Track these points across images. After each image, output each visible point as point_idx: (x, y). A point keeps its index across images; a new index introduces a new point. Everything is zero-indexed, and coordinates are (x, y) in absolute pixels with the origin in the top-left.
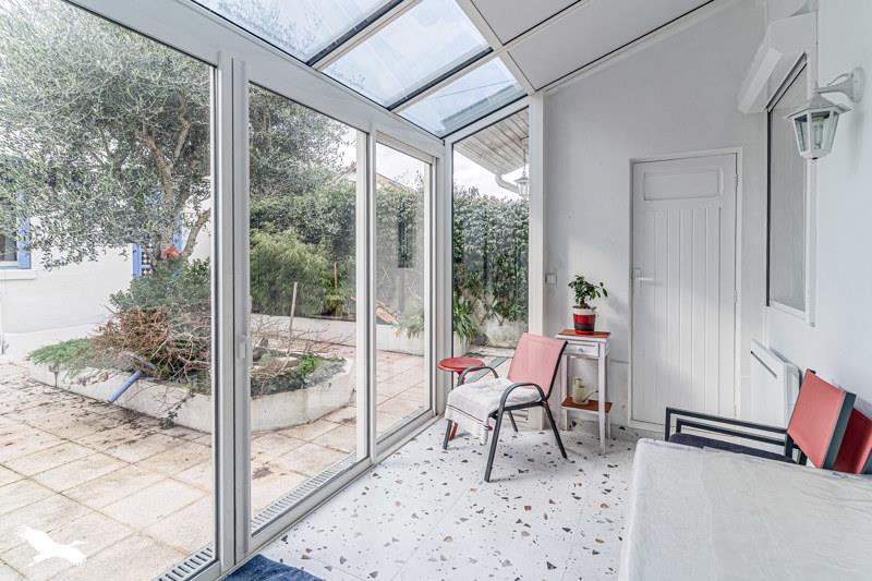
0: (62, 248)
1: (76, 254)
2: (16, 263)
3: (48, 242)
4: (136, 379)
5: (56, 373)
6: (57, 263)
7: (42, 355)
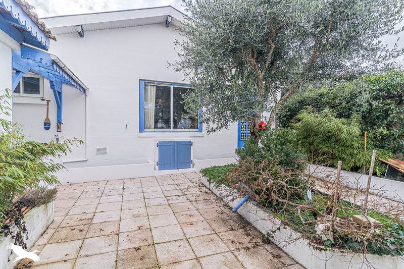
0: (214, 123)
1: (220, 125)
2: (197, 130)
3: (208, 120)
4: (247, 200)
5: (210, 183)
6: (212, 130)
7: (205, 172)
